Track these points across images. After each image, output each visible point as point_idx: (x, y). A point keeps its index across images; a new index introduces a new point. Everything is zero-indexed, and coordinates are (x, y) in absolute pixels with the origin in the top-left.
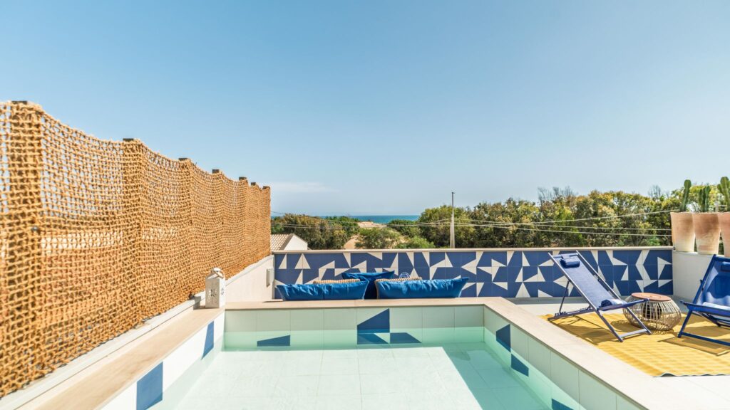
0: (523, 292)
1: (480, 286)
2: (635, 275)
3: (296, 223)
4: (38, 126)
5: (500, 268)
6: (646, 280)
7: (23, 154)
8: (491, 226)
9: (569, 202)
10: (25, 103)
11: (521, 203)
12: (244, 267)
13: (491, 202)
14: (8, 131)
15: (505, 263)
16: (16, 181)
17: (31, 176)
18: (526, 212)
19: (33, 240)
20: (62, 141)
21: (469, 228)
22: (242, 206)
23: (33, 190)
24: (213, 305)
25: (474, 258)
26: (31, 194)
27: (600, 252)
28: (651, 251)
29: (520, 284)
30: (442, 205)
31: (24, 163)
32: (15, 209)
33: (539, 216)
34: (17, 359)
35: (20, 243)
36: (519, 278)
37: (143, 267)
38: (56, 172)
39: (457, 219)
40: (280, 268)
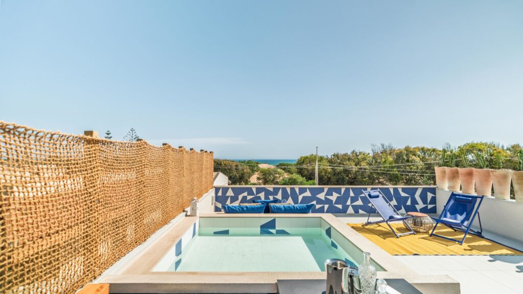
0: (350, 210)
1: (326, 206)
2: (414, 202)
3: (221, 165)
5: (338, 197)
6: (421, 205)
8: (342, 168)
9: (391, 153)
11: (360, 153)
13: (342, 152)
15: (340, 194)
18: (364, 159)
21: (328, 169)
24: (193, 214)
25: (323, 191)
29: (349, 206)
30: (311, 154)
33: (372, 161)
36: (349, 203)
39: (320, 163)
40: (218, 195)
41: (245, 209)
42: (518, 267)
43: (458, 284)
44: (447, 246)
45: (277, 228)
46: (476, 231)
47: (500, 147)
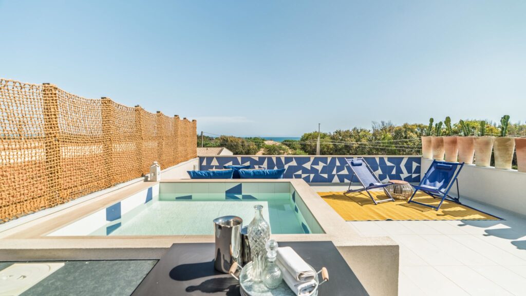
0: (336, 180)
1: (312, 176)
2: (399, 171)
3: (227, 141)
4: (55, 94)
5: (324, 166)
6: (405, 174)
7: (49, 107)
8: (343, 144)
9: (390, 130)
10: (48, 84)
11: (361, 130)
12: (178, 163)
13: (344, 129)
14: (41, 97)
15: (326, 164)
16: (46, 119)
17: (53, 116)
18: (364, 136)
19: (56, 145)
20: (67, 100)
21: (330, 145)
22: (176, 131)
23: (55, 123)
24: (154, 180)
25: (310, 161)
26: (54, 124)
27: (380, 158)
28: (409, 158)
29: (334, 175)
30: (314, 131)
31: (49, 111)
32: (47, 131)
33: (372, 138)
34: (51, 194)
35: (50, 146)
36: (334, 172)
37: (114, 159)
38: (65, 114)
39: (322, 140)
40: (203, 165)
41: (212, 174)
42: (486, 231)
43: (397, 247)
44: (422, 211)
45: (243, 194)
46: (454, 198)
47: (493, 125)
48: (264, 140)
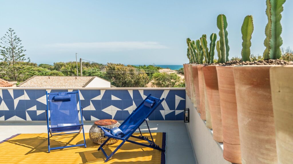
48: (158, 68)
